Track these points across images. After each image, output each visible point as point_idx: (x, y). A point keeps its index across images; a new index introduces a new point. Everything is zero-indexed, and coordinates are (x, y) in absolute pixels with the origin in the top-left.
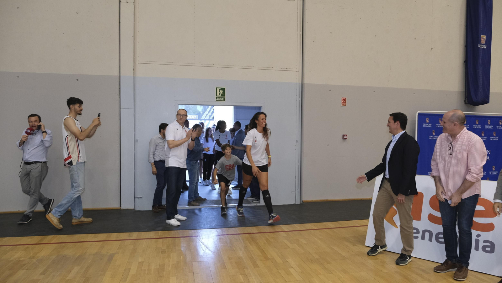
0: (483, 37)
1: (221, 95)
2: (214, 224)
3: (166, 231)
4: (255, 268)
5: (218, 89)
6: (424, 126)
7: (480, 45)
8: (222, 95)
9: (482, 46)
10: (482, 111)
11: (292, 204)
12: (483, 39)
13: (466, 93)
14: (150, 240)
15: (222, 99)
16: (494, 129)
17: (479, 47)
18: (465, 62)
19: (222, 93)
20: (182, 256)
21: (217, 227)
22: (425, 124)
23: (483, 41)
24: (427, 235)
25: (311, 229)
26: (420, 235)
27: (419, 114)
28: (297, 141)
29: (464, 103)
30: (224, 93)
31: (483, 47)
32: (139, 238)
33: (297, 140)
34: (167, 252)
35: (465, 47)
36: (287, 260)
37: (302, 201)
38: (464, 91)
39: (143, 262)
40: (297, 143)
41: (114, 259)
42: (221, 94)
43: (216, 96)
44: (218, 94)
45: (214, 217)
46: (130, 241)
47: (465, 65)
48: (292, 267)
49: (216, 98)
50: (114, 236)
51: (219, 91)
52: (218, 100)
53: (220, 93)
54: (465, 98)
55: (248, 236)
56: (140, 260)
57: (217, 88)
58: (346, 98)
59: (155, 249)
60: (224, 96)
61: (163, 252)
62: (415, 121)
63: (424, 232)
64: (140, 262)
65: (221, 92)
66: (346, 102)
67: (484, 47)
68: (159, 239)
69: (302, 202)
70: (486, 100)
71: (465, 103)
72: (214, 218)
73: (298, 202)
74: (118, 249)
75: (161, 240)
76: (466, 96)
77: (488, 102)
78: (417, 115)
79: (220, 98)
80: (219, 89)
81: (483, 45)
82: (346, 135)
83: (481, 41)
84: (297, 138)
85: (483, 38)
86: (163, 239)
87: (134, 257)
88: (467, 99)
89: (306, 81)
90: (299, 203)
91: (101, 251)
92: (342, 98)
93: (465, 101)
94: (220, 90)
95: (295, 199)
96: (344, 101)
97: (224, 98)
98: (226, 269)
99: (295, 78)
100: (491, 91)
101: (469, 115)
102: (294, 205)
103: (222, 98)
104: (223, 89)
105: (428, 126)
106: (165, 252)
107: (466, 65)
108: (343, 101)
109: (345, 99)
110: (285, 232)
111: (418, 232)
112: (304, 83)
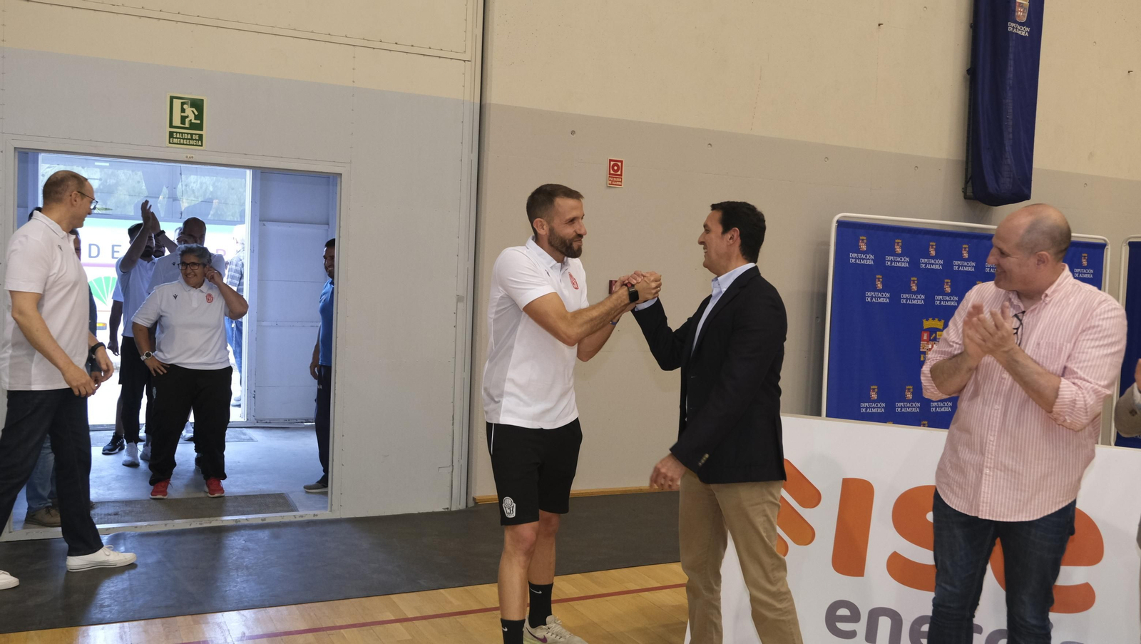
0: (1022, 2)
1: (187, 125)
5: (177, 103)
6: (853, 260)
7: (1013, 25)
8: (193, 126)
9: (1019, 27)
11: (440, 509)
12: (1022, 7)
13: (970, 165)
15: (192, 139)
17: (1010, 29)
18: (968, 71)
19: (192, 117)
22: (855, 255)
23: (1021, 15)
24: (885, 624)
26: (861, 627)
27: (841, 224)
28: (460, 299)
29: (962, 195)
30: (200, 116)
31: (1019, 32)
33: (460, 293)
35: (971, 27)
37: (474, 499)
38: (965, 159)
40: (460, 305)
42: (187, 120)
43: (171, 126)
44: (177, 122)
47: (968, 83)
49: (171, 134)
51: (183, 110)
52: (175, 141)
53: (183, 119)
54: (967, 182)
57: (172, 98)
58: (621, 162)
60: (200, 127)
62: (828, 244)
63: (875, 614)
65: (190, 112)
66: (621, 175)
67: (1024, 32)
69: (471, 504)
71: (966, 197)
73: (458, 505)
76: (969, 176)
77: (1027, 196)
78: (834, 225)
79: (185, 136)
80: (183, 104)
81: (1021, 24)
83: (1014, 11)
84: (464, 288)
85: (1020, 4)
88: (970, 183)
90: (462, 506)
92: (611, 161)
93: (965, 191)
94: (185, 106)
95: (449, 494)
96: (617, 171)
97: (201, 137)
100: (1034, 166)
101: (976, 231)
102: (447, 515)
103: (192, 134)
104: (198, 105)
105: (864, 262)
107: (971, 83)
108: (614, 170)
109: (620, 164)
110: (405, 623)
111: (855, 616)
112: (488, 102)
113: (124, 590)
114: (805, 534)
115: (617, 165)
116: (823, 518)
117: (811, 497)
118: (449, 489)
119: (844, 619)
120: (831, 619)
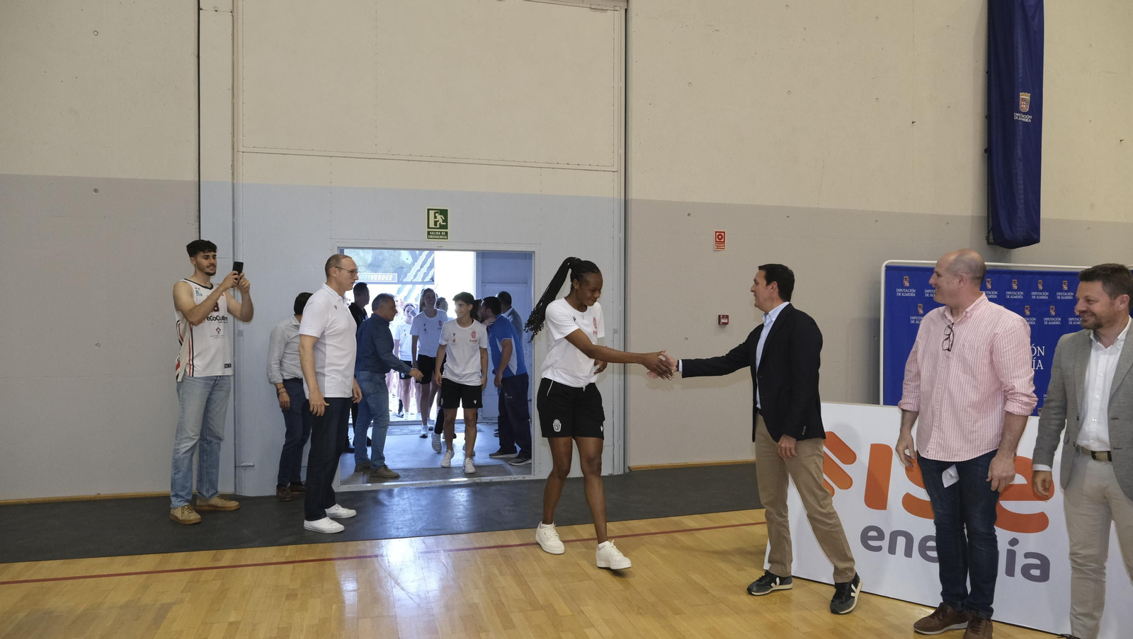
0: (1025, 97)
1: (438, 226)
2: (420, 526)
3: (305, 546)
4: (505, 629)
5: (432, 213)
6: (900, 294)
7: (1018, 114)
8: (442, 227)
9: (1023, 116)
10: (1025, 259)
11: (607, 475)
12: (1024, 101)
13: (990, 218)
14: (262, 567)
15: (441, 235)
16: (1052, 300)
17: (1016, 118)
18: (986, 151)
19: (441, 221)
20: (334, 606)
21: (427, 533)
22: (900, 290)
23: (1024, 106)
24: (901, 541)
25: (644, 532)
26: (885, 544)
27: (888, 268)
28: (615, 331)
29: (986, 243)
30: (446, 220)
31: (1024, 120)
32: (237, 564)
33: (615, 327)
34: (299, 596)
35: (986, 118)
36: (581, 608)
37: (629, 468)
38: (985, 214)
39: (239, 623)
40: (615, 335)
41: (168, 616)
42: (438, 223)
43: (429, 228)
44: (432, 225)
45: (420, 508)
46: (215, 571)
47: (986, 159)
48: (592, 626)
49: (429, 232)
50: (177, 559)
51: (435, 217)
52: (431, 237)
53: (436, 223)
54: (989, 232)
55: (498, 553)
56: (232, 619)
57: (429, 210)
58: (724, 232)
59: (273, 590)
60: (446, 227)
61: (291, 596)
62: (880, 283)
63: (895, 535)
64: (231, 624)
65: (440, 218)
66: (724, 242)
67: (1027, 119)
68: (285, 566)
69: (627, 471)
70: (1032, 237)
71: (989, 243)
72: (420, 512)
73: (619, 471)
74: (182, 592)
75: (291, 566)
76: (990, 227)
77: (1037, 241)
78: (883, 269)
79: (437, 233)
80: (435, 213)
81: (1024, 113)
82: (727, 317)
83: (1018, 104)
84: (617, 323)
85: (1023, 99)
86: (295, 564)
87: (219, 610)
88: (991, 233)
89: (634, 194)
90: (621, 472)
91: (139, 599)
92: (716, 232)
93: (988, 239)
94: (437, 215)
95: (611, 463)
96: (721, 239)
97: (446, 233)
98: (438, 633)
99: (609, 188)
100: (1042, 216)
101: (999, 268)
102: (611, 478)
103: (441, 232)
104: (444, 213)
105: (908, 295)
106: (297, 595)
107: (988, 159)
108: (719, 239)
109: (717, 234)
110: (582, 542)
111: (881, 536)
112: (630, 198)
113: (410, 519)
114: (846, 482)
115: (721, 235)
116: (858, 471)
117: (849, 456)
118: (612, 461)
119: (873, 538)
120: (865, 538)
